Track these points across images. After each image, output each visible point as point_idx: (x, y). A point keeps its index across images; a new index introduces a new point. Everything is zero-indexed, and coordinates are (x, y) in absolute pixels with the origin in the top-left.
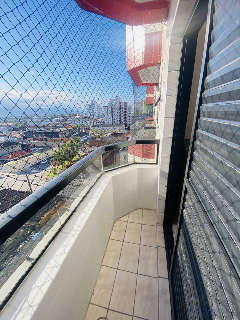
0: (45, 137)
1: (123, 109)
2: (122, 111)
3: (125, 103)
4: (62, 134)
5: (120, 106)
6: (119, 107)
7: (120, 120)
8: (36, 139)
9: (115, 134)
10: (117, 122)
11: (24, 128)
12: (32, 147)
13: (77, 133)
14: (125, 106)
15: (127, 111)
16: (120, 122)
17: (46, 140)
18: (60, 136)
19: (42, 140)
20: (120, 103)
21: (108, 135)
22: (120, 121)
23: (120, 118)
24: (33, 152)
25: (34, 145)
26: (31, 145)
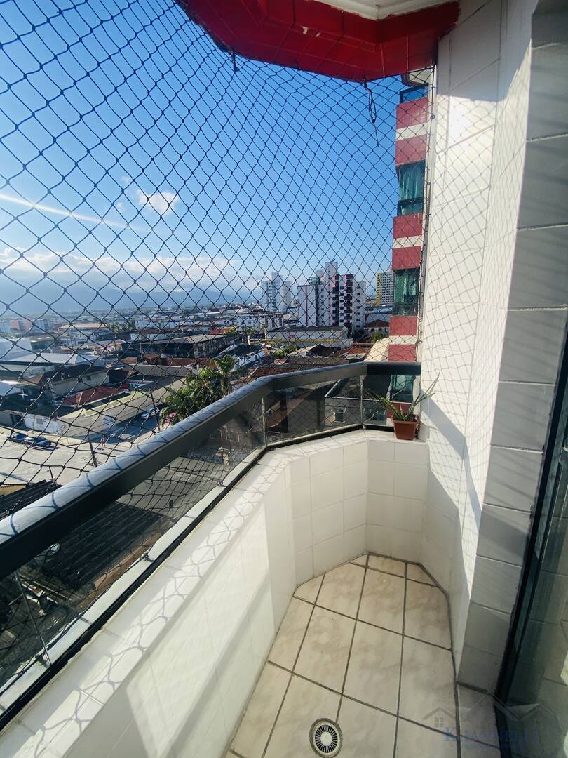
0: (163, 356)
1: (344, 290)
2: (342, 295)
3: (350, 276)
4: (200, 349)
5: (337, 283)
6: (334, 286)
7: (334, 315)
8: (143, 360)
9: (319, 350)
10: (327, 319)
11: (125, 335)
12: (131, 379)
13: (232, 348)
14: (349, 283)
15: (354, 294)
16: (334, 321)
17: (164, 362)
18: (196, 353)
19: (157, 361)
20: (337, 276)
21: (303, 352)
22: (336, 318)
23: (336, 312)
24: (131, 388)
25: (137, 373)
26: (130, 373)
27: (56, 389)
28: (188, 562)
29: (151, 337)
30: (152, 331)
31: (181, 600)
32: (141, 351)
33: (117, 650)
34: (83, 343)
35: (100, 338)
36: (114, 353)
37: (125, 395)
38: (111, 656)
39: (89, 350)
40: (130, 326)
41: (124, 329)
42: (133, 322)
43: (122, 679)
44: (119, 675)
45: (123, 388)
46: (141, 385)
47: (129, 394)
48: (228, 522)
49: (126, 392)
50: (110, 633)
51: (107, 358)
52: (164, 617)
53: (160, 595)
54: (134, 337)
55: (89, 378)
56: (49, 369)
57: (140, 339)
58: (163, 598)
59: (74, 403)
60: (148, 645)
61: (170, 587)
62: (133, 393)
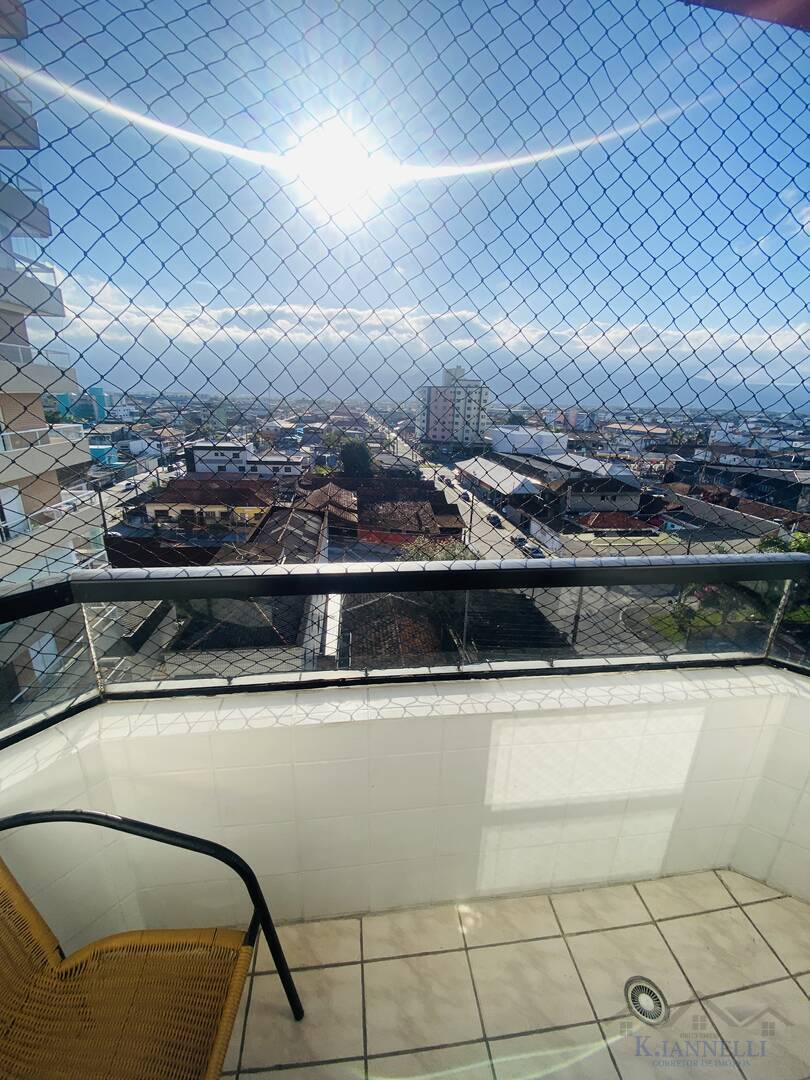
0: (734, 493)
8: (697, 492)
11: (687, 449)
12: (668, 514)
17: (733, 503)
18: (803, 503)
19: (721, 499)
24: (663, 529)
25: (681, 508)
26: (670, 507)
27: (573, 501)
28: (583, 690)
29: (729, 459)
30: (735, 449)
31: (558, 706)
32: (702, 478)
33: (500, 696)
34: (622, 450)
35: (648, 449)
36: (662, 471)
37: (649, 534)
38: (495, 697)
39: (630, 461)
40: (700, 436)
41: (689, 440)
42: (708, 432)
43: (494, 711)
44: (495, 708)
45: (651, 524)
46: (679, 528)
47: (657, 535)
48: (644, 690)
49: (653, 531)
50: (501, 685)
51: (648, 477)
52: (539, 704)
53: (546, 692)
54: (699, 455)
55: (614, 498)
56: (575, 475)
57: (708, 459)
58: (547, 695)
59: (585, 523)
60: (520, 709)
61: (556, 693)
62: (663, 535)
